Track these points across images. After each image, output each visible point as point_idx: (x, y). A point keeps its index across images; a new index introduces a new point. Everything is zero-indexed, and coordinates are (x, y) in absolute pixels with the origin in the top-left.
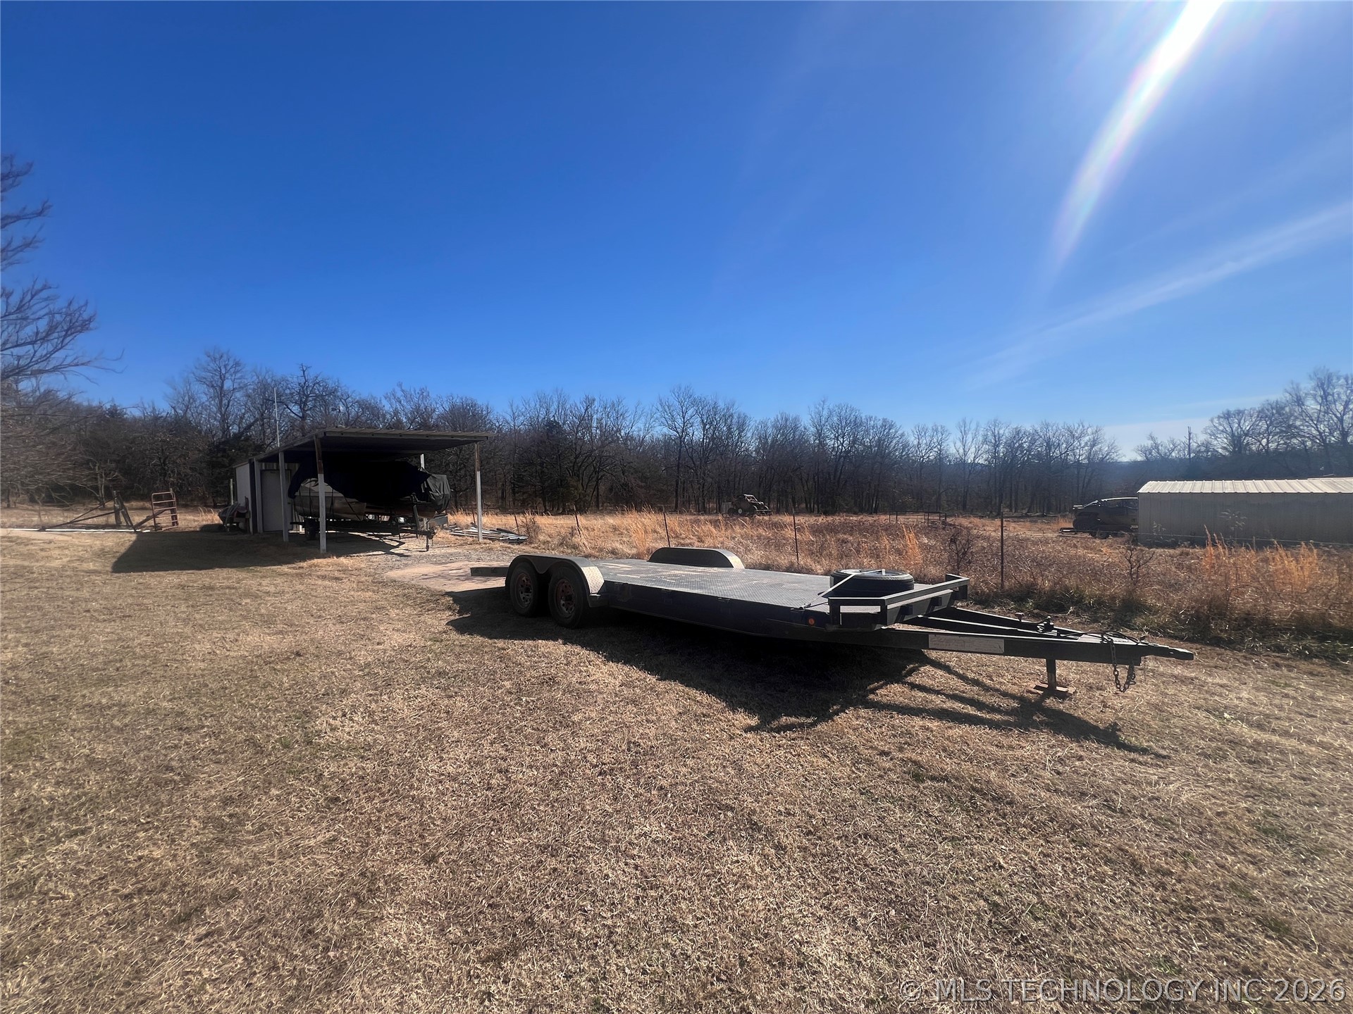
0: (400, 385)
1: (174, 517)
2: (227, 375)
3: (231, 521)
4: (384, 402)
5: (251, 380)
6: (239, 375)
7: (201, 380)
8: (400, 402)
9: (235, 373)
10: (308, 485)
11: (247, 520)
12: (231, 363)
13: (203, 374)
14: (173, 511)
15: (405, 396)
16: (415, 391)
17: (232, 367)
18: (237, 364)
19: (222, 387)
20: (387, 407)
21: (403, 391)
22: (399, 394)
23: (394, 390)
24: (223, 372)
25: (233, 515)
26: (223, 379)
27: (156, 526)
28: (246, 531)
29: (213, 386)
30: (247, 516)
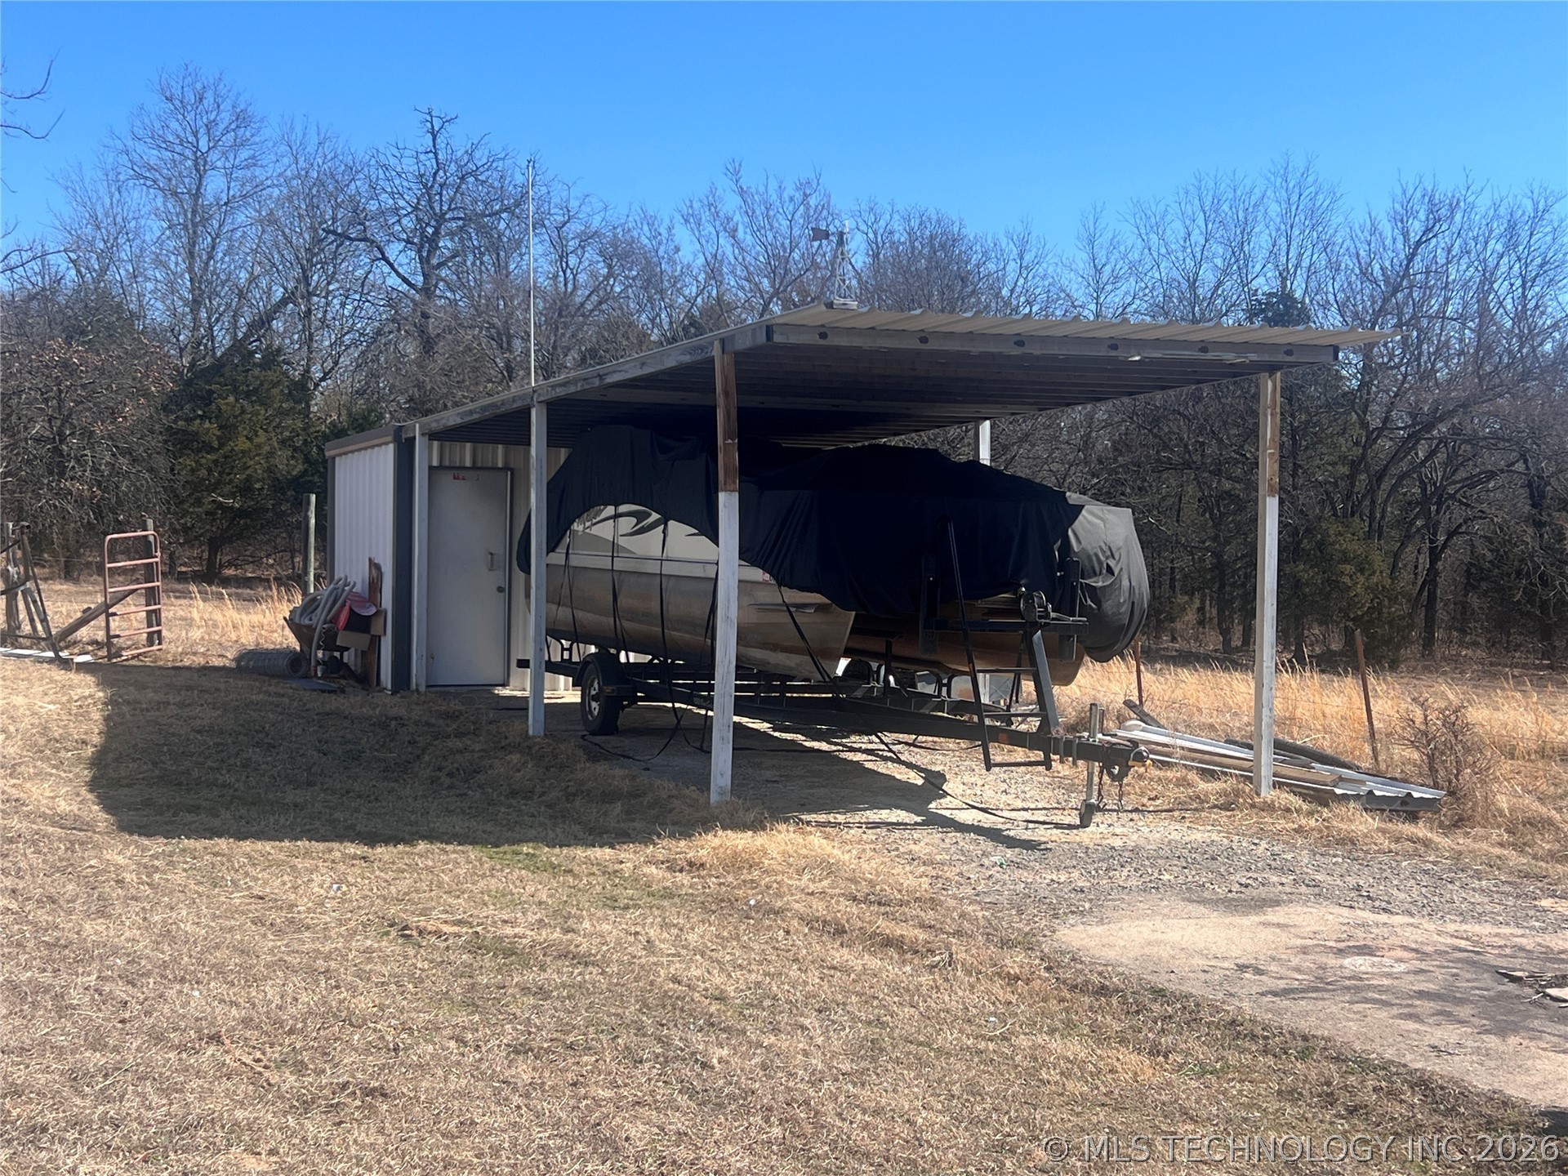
0: (735, 174)
1: (153, 618)
2: (213, 157)
3: (329, 642)
4: (683, 236)
5: (274, 168)
6: (244, 154)
7: (144, 175)
8: (733, 234)
9: (238, 145)
10: (604, 530)
11: (376, 641)
12: (226, 117)
13: (153, 156)
14: (151, 596)
15: (750, 215)
16: (781, 189)
17: (227, 131)
18: (241, 119)
19: (197, 195)
20: (689, 252)
21: (742, 192)
22: (731, 204)
23: (713, 191)
24: (203, 145)
25: (334, 620)
26: (201, 167)
27: (109, 642)
28: (365, 678)
29: (175, 194)
30: (376, 629)
